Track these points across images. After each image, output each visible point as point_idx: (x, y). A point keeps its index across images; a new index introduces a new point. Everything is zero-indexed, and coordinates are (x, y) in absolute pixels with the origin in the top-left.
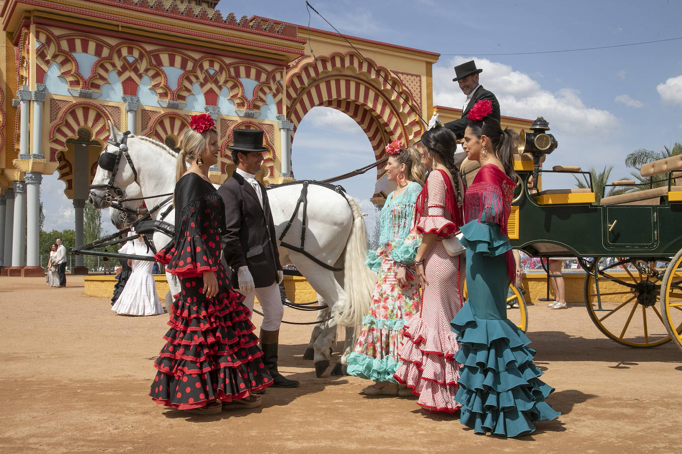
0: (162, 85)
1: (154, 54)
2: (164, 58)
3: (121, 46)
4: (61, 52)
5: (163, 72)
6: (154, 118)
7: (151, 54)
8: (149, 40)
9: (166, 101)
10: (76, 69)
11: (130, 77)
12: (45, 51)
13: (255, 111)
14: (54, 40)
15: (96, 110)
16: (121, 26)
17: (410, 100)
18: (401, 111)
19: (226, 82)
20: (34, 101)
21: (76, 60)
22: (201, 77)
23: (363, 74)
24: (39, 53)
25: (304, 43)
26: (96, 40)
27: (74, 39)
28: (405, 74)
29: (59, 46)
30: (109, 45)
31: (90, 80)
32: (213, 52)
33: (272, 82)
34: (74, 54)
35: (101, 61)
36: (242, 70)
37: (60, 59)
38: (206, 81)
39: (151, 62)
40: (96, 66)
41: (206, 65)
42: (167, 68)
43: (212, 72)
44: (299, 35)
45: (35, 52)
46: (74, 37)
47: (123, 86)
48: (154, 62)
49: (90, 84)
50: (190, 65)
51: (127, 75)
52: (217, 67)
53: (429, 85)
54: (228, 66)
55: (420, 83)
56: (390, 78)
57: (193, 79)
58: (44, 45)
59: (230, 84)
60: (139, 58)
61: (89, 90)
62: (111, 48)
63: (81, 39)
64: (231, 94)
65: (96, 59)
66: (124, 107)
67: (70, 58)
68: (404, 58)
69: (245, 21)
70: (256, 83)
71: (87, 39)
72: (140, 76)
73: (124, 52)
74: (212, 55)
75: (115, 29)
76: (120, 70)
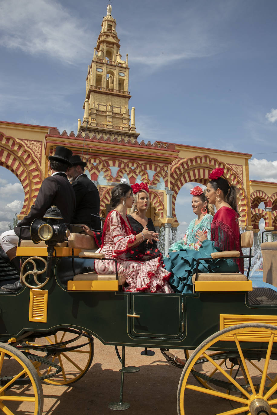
0: (109, 175)
1: (106, 161)
2: (111, 163)
3: (91, 159)
5: (110, 169)
6: (105, 191)
7: (104, 161)
8: (104, 155)
9: (111, 183)
11: (95, 172)
13: (154, 186)
16: (91, 150)
17: (237, 178)
18: (232, 183)
19: (140, 172)
22: (128, 170)
23: (212, 165)
25: (178, 152)
28: (234, 165)
30: (85, 158)
32: (133, 158)
33: (162, 171)
36: (148, 166)
38: (130, 172)
39: (104, 164)
41: (130, 165)
42: (111, 168)
43: (133, 168)
44: (176, 148)
47: (91, 176)
48: (106, 165)
50: (122, 165)
51: (93, 171)
52: (135, 165)
53: (247, 170)
54: (141, 165)
55: (242, 169)
56: (226, 167)
57: (124, 172)
59: (142, 173)
60: (99, 163)
64: (142, 178)
68: (233, 157)
69: (149, 143)
70: (155, 172)
72: (99, 172)
73: (92, 161)
74: (133, 160)
75: (88, 151)
76: (90, 169)
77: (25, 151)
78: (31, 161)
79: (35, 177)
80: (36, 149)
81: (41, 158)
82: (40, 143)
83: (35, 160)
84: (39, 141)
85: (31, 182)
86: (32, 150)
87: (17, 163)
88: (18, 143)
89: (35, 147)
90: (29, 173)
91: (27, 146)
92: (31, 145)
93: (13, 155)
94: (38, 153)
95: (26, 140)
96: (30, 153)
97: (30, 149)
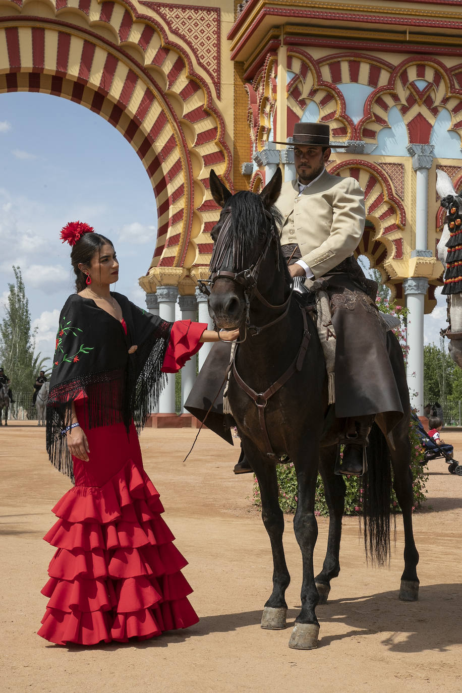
1: (457, 71)
3: (406, 66)
4: (321, 85)
7: (453, 73)
8: (450, 50)
10: (342, 109)
11: (420, 115)
12: (300, 87)
14: (312, 68)
15: (369, 172)
16: (410, 33)
20: (284, 164)
21: (342, 96)
24: (292, 89)
26: (369, 59)
27: (339, 62)
29: (319, 75)
30: (389, 66)
31: (362, 125)
34: (340, 87)
35: (378, 92)
37: (320, 96)
39: (452, 86)
40: (371, 101)
45: (285, 90)
46: (339, 59)
47: (409, 129)
48: (457, 86)
49: (362, 131)
51: (415, 110)
58: (299, 78)
60: (434, 81)
61: (360, 140)
62: (392, 69)
63: (350, 62)
65: (370, 90)
66: (409, 164)
67: (334, 92)
71: (358, 59)
72: (435, 111)
73: (412, 74)
75: (400, 37)
76: (406, 104)
77: (167, 48)
78: (187, 83)
79: (204, 138)
80: (200, 40)
81: (218, 71)
82: (214, 15)
83: (202, 79)
84: (209, 10)
85: (189, 155)
86: (189, 44)
87: (139, 94)
88: (142, 18)
89: (196, 31)
90: (184, 124)
91: (170, 28)
92: (184, 24)
93: (124, 63)
94: (209, 51)
95: (165, 5)
96: (185, 52)
97: (183, 37)
